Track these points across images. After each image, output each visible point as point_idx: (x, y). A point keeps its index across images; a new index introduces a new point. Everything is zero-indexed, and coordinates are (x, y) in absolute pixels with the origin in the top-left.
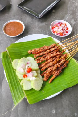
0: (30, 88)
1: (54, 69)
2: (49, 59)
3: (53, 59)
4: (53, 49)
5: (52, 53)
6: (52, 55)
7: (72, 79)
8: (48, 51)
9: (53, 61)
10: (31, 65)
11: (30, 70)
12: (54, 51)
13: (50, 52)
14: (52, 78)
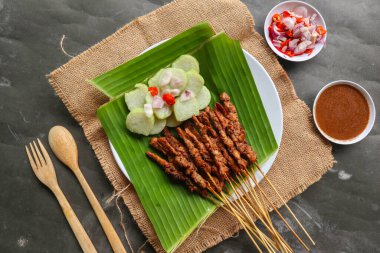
0: (130, 106)
1: (178, 159)
2: (206, 147)
3: (206, 156)
4: (237, 154)
5: (222, 152)
6: (216, 152)
7: (159, 205)
8: (229, 142)
9: (202, 155)
10: (184, 102)
11: (170, 101)
12: (230, 159)
13: (226, 146)
14: (159, 158)
